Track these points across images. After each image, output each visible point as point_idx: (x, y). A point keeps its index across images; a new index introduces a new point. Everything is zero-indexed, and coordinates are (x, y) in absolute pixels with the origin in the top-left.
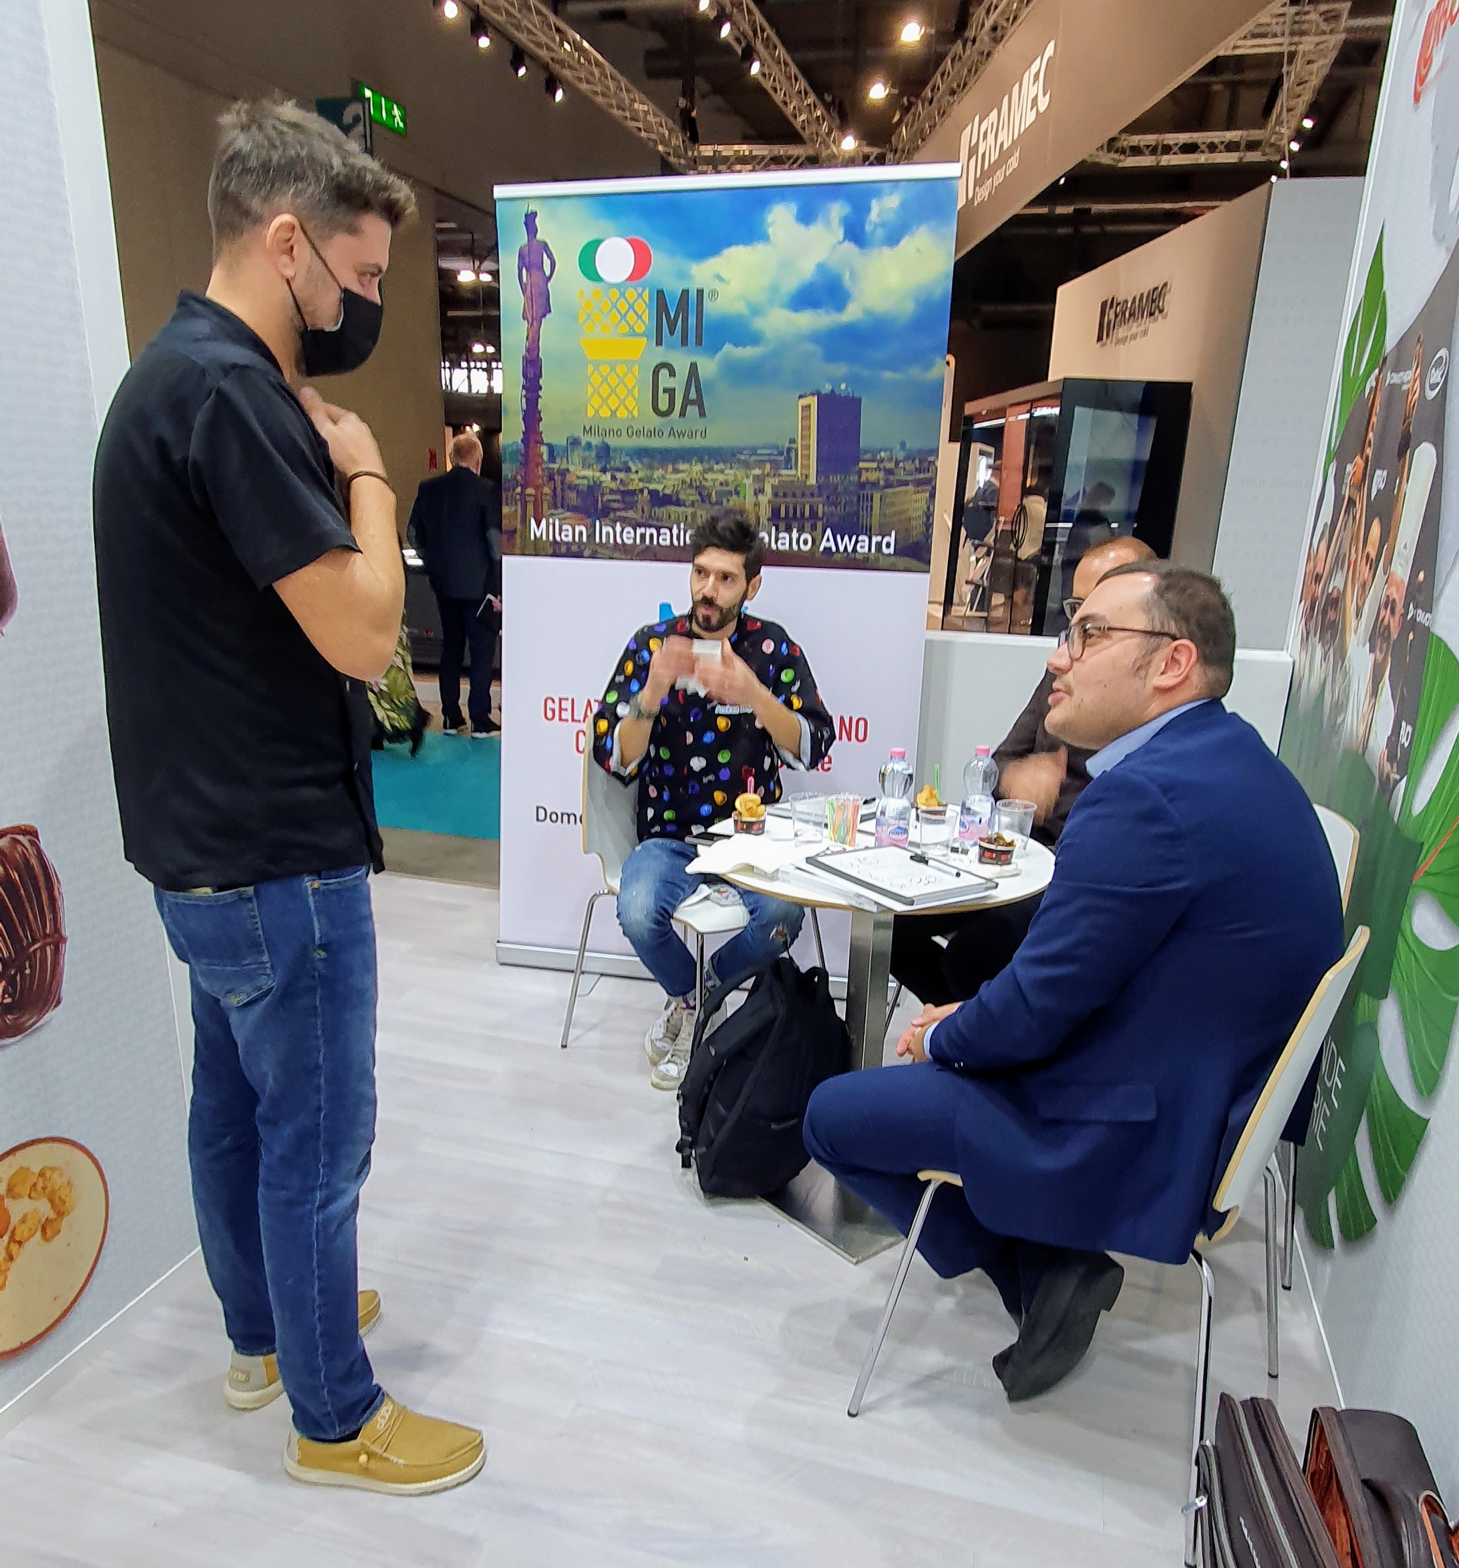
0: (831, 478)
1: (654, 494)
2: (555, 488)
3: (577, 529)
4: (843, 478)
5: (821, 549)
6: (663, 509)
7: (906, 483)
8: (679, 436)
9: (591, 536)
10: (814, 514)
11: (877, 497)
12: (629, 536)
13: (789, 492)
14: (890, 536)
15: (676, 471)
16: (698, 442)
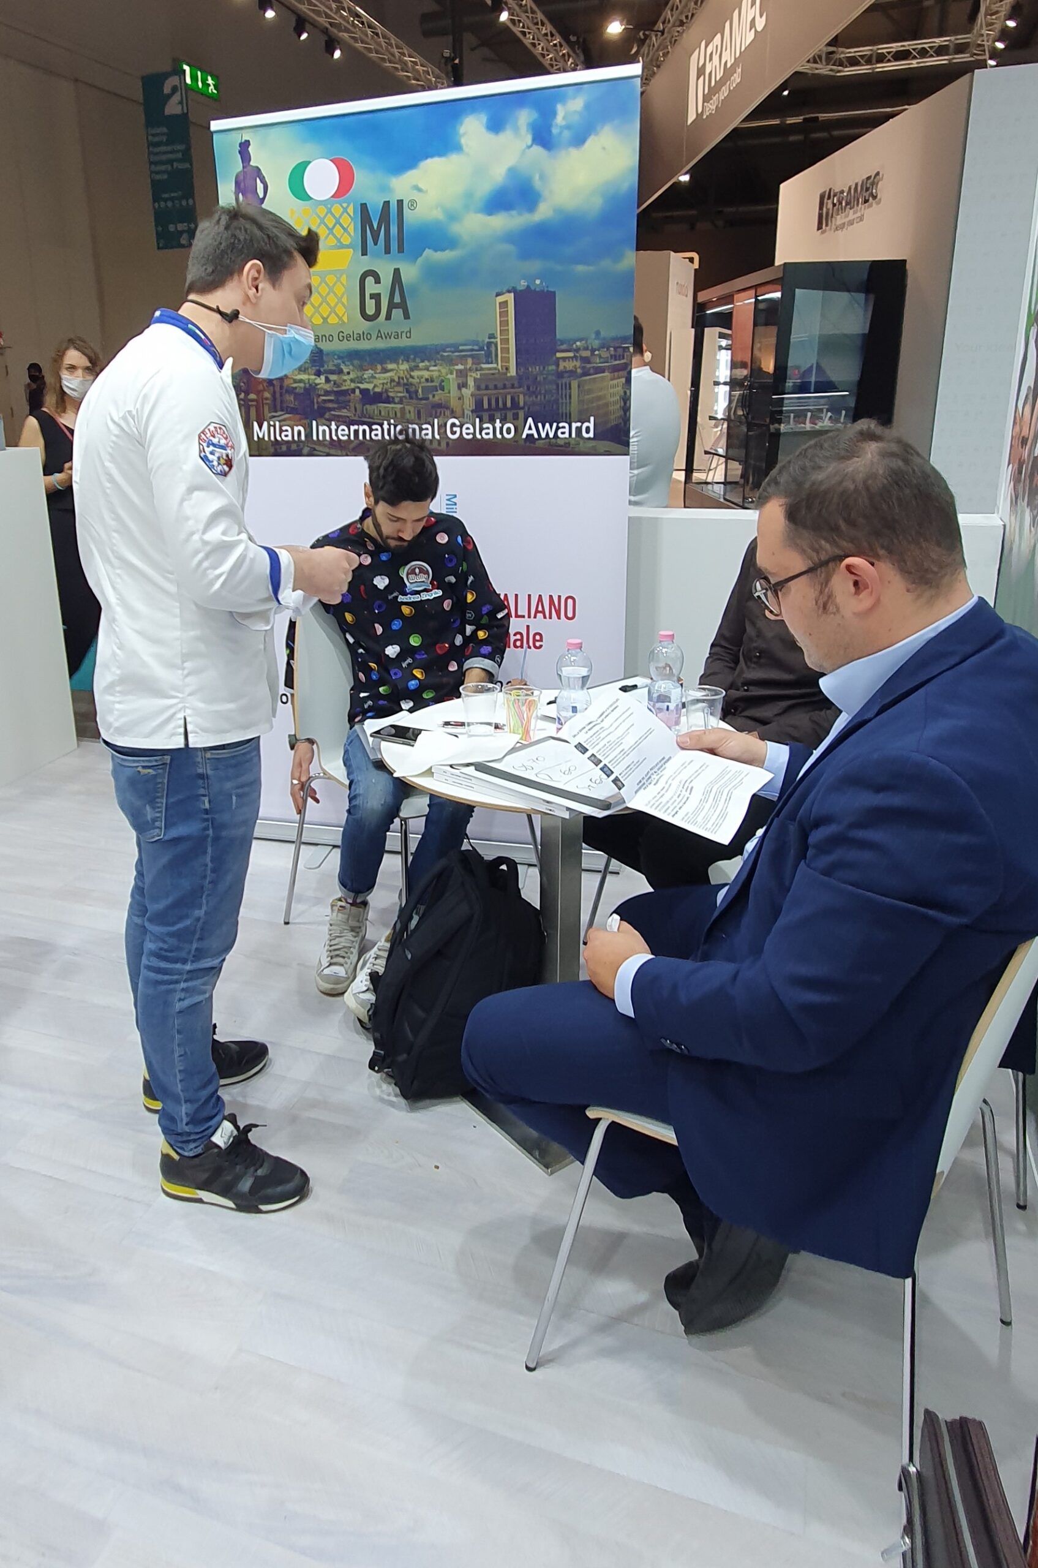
0: (530, 369)
1: (364, 392)
2: (274, 392)
3: (296, 429)
4: (542, 368)
5: (524, 436)
6: (374, 407)
7: (601, 370)
8: (386, 338)
9: (309, 435)
10: (515, 405)
11: (575, 384)
12: (343, 433)
13: (491, 386)
14: (589, 422)
15: (385, 371)
16: (404, 342)
